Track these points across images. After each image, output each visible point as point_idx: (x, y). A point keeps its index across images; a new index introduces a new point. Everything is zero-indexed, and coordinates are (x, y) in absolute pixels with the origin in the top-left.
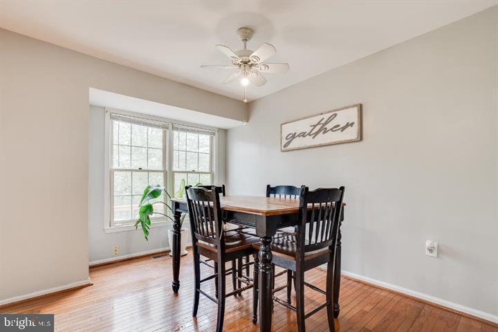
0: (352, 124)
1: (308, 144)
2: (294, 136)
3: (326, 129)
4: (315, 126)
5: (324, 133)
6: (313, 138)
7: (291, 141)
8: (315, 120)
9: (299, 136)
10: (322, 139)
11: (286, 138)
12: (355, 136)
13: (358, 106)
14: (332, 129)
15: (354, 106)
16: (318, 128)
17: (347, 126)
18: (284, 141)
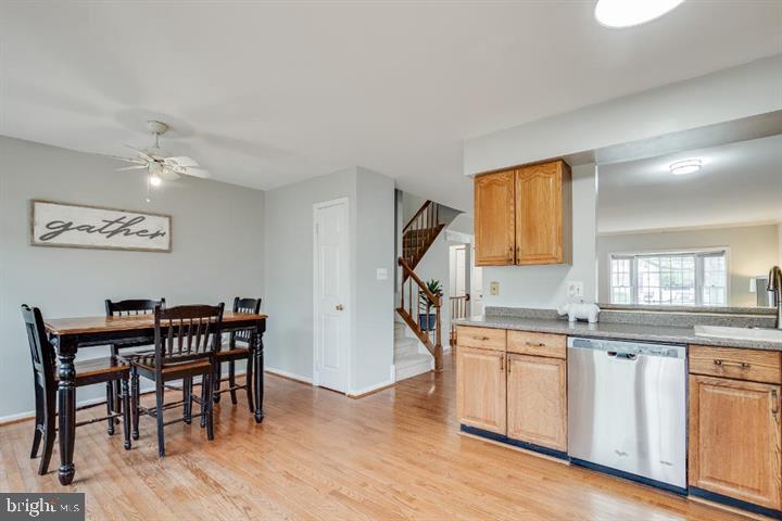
1: (97, 243)
2: (67, 227)
3: (129, 230)
4: (112, 223)
5: (126, 234)
6: (108, 237)
7: (59, 232)
8: (114, 216)
9: (78, 228)
10: (120, 240)
11: (48, 226)
12: (166, 247)
13: (170, 217)
14: (137, 233)
15: (166, 216)
16: (116, 226)
17: (157, 234)
18: (41, 231)
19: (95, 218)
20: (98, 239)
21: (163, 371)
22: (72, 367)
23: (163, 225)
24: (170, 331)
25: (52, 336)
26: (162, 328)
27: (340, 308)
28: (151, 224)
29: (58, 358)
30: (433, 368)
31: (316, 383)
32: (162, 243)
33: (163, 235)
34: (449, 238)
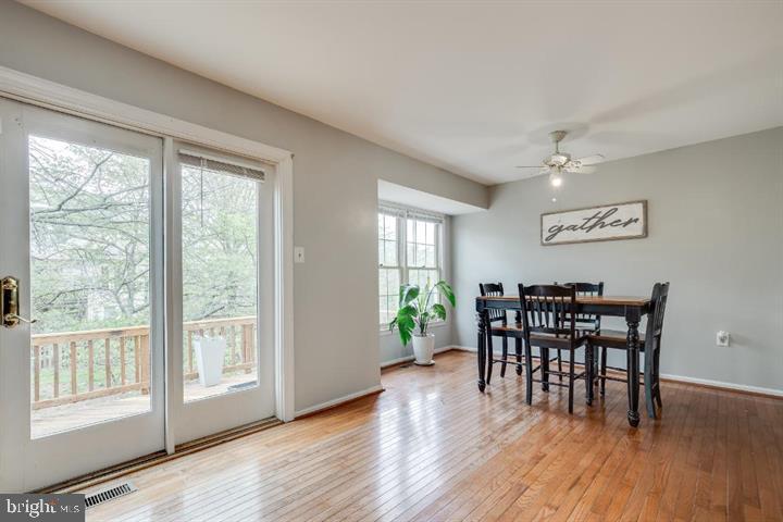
1: (580, 238)
3: (604, 223)
4: (589, 219)
5: (601, 227)
6: (587, 232)
7: (556, 234)
8: (592, 213)
9: (567, 229)
10: (597, 233)
11: (550, 231)
12: (640, 233)
13: (643, 202)
14: (611, 224)
15: (639, 202)
16: (592, 222)
17: (630, 221)
18: (546, 234)
19: (576, 218)
20: (581, 235)
23: (635, 211)
28: (624, 213)
32: (635, 229)
33: (636, 220)
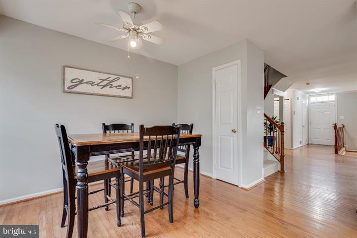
0: (129, 88)
1: (96, 92)
2: (81, 82)
3: (112, 85)
4: (103, 80)
5: (110, 87)
6: (101, 88)
7: (78, 85)
8: (105, 76)
9: (87, 83)
10: (107, 91)
11: (71, 81)
12: (130, 95)
13: (132, 78)
14: (116, 87)
15: (130, 78)
16: (105, 83)
17: (126, 88)
18: (68, 84)
20: (96, 90)
21: (144, 174)
22: (86, 171)
23: (129, 82)
24: (150, 144)
25: (73, 147)
26: (144, 142)
27: (234, 131)
28: (124, 82)
29: (77, 163)
30: (280, 170)
31: (214, 177)
32: (128, 93)
34: (275, 93)
